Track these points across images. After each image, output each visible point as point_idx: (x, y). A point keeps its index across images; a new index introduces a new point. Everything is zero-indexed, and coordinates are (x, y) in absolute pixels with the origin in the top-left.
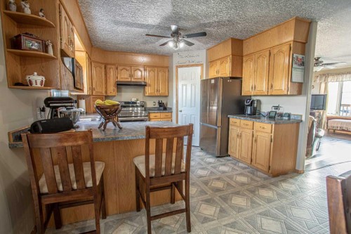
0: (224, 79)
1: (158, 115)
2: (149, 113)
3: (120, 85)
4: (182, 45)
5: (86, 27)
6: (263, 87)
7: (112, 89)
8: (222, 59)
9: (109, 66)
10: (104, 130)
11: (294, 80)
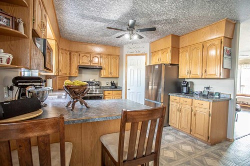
0: (166, 65)
1: (111, 92)
2: (104, 91)
3: (81, 68)
4: (135, 37)
5: (57, 19)
6: (198, 72)
7: (74, 71)
8: (163, 51)
9: (73, 53)
10: (72, 110)
11: (225, 67)
